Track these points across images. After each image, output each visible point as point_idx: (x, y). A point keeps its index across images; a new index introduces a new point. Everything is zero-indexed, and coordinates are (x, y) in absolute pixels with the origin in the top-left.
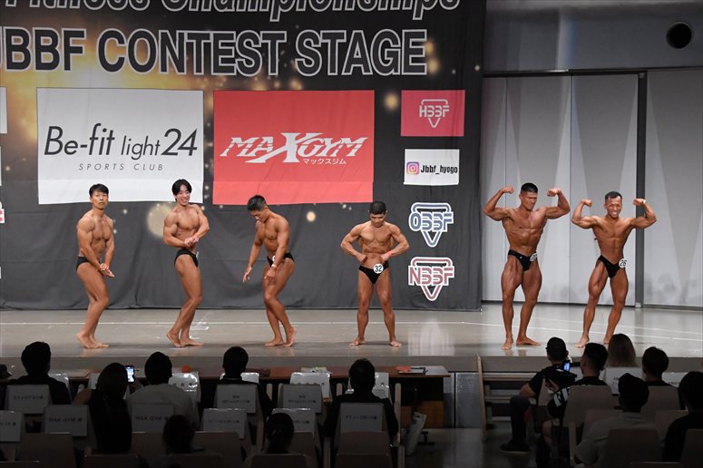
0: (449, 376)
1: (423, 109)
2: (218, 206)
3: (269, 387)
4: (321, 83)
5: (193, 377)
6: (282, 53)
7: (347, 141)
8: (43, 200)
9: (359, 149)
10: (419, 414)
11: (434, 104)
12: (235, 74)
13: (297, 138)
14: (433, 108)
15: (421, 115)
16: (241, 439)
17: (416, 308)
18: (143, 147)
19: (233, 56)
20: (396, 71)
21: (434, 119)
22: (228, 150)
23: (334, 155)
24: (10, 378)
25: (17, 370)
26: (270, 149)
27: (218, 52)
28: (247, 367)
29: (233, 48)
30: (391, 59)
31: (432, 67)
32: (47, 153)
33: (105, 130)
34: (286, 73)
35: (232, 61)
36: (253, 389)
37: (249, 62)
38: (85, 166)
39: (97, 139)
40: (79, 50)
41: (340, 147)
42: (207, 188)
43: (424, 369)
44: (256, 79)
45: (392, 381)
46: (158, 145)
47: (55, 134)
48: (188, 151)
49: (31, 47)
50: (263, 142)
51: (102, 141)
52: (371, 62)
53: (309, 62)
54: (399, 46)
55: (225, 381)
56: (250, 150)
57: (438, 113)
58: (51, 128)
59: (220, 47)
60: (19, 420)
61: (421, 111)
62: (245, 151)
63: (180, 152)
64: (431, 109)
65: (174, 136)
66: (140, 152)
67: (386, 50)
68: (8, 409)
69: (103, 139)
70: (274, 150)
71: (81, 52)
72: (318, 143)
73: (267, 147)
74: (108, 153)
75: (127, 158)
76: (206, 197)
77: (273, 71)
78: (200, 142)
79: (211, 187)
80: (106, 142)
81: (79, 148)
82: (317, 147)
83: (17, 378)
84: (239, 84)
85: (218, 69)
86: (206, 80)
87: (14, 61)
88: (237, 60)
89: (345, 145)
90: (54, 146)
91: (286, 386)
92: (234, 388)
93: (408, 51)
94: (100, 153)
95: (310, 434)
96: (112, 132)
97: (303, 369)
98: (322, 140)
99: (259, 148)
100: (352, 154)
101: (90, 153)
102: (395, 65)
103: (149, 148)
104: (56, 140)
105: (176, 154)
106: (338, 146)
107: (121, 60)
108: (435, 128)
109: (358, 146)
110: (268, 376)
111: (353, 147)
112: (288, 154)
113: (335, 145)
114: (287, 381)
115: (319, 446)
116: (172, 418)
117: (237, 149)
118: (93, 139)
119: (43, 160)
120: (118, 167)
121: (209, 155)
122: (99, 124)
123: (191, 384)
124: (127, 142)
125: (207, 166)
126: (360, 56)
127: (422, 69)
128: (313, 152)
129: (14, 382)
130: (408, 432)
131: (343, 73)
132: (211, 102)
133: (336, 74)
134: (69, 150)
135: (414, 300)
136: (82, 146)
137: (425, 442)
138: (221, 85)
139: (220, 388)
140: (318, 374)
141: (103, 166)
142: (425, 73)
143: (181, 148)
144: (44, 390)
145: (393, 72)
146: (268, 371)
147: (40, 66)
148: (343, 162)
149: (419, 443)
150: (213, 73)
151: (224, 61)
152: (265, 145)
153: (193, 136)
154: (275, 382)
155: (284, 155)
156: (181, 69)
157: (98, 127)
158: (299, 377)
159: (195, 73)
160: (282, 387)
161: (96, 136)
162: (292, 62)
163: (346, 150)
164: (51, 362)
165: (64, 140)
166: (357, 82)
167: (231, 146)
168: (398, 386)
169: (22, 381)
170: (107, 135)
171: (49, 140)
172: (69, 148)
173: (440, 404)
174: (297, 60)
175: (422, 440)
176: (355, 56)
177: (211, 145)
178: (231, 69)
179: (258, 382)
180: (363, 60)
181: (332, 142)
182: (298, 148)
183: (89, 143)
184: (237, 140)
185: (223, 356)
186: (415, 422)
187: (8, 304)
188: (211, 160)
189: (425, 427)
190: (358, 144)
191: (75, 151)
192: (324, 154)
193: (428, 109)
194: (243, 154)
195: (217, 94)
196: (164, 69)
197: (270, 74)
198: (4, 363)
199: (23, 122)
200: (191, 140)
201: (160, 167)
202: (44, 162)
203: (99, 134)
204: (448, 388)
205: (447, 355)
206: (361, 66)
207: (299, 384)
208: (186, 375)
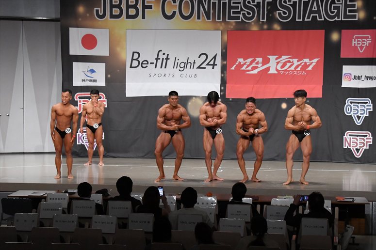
0: (369, 204)
1: (355, 41)
2: (229, 99)
3: (258, 207)
4: (291, 26)
5: (213, 199)
6: (269, 8)
7: (307, 60)
8: (129, 94)
9: (314, 66)
10: (350, 226)
11: (362, 38)
12: (240, 20)
13: (276, 59)
14: (361, 40)
15: (353, 45)
16: (242, 237)
17: (347, 161)
18: (186, 64)
19: (239, 10)
20: (339, 18)
21: (361, 47)
22: (235, 66)
23: (299, 69)
24: (110, 197)
25: (114, 192)
26: (260, 65)
27: (230, 7)
28: (246, 194)
29: (239, 5)
30: (336, 11)
31: (361, 15)
32: (131, 67)
33: (164, 54)
34: (271, 20)
35: (239, 13)
36: (249, 208)
37: (249, 13)
38: (152, 75)
39: (159, 59)
40: (150, 7)
41: (303, 64)
42: (222, 88)
43: (353, 199)
44: (253, 23)
45: (333, 206)
46: (194, 63)
47: (136, 56)
48: (212, 66)
49: (123, 6)
50: (256, 61)
51: (162, 60)
52: (323, 13)
53: (285, 13)
54: (341, 2)
55: (232, 202)
56: (248, 66)
57: (364, 44)
58: (134, 53)
59: (232, 5)
60: (115, 221)
61: (353, 42)
62: (245, 66)
63: (207, 67)
64: (359, 41)
65: (204, 57)
66: (184, 67)
67: (333, 5)
68: (108, 215)
69: (163, 59)
70: (262, 66)
71: (152, 8)
72: (289, 62)
73: (258, 64)
74: (165, 67)
75: (176, 71)
76: (222, 93)
77: (263, 18)
78: (218, 61)
79: (225, 87)
80: (165, 61)
81: (149, 65)
82: (289, 64)
83: (114, 197)
84: (242, 26)
85: (230, 18)
86: (223, 24)
87: (113, 14)
88: (242, 12)
89: (306, 63)
90: (135, 63)
91: (268, 206)
92: (237, 207)
93: (346, 6)
94: (161, 67)
95: (283, 235)
96: (168, 55)
97: (278, 196)
98: (291, 60)
99: (254, 65)
100: (310, 68)
101: (156, 67)
102: (338, 15)
103: (189, 64)
104: (136, 60)
105: (205, 68)
106: (301, 63)
107: (174, 13)
108: (362, 53)
109: (314, 64)
110: (258, 200)
111: (310, 64)
112: (271, 69)
113: (299, 63)
114: (269, 203)
115: (288, 243)
116: (201, 223)
117: (240, 65)
118: (157, 59)
119: (129, 71)
120: (171, 75)
121: (224, 69)
122: (161, 51)
123: (212, 204)
124: (177, 61)
125: (222, 75)
126: (316, 9)
127: (354, 16)
128: (286, 67)
129: (112, 199)
130: (342, 237)
131: (306, 20)
132: (226, 37)
133: (301, 20)
134: (144, 66)
135: (347, 157)
136: (151, 63)
137: (353, 243)
138: (232, 27)
139: (229, 206)
140: (288, 200)
141: (163, 75)
142: (357, 19)
143: (208, 64)
144: (128, 204)
145: (336, 19)
146: (258, 197)
147: (128, 17)
148: (304, 73)
149: (350, 244)
150: (227, 20)
151: (234, 13)
152: (257, 63)
153: (215, 57)
154: (262, 204)
155: (268, 69)
156: (208, 18)
157: (160, 52)
158: (276, 201)
159: (217, 20)
160: (266, 207)
161: (159, 58)
162: (275, 13)
163: (306, 66)
164: (133, 188)
165: (141, 60)
166: (314, 25)
167: (237, 63)
168: (337, 209)
169: (116, 199)
170: (165, 57)
171: (133, 59)
172: (144, 64)
173: (362, 220)
174: (277, 12)
175: (351, 242)
176: (313, 9)
177: (225, 63)
178: (238, 18)
179: (251, 203)
180: (318, 12)
181: (298, 61)
182: (277, 65)
183: (155, 61)
184: (241, 60)
185: (232, 187)
186: (347, 231)
187: (108, 154)
188: (225, 72)
189: (354, 233)
190: (313, 63)
191: (147, 66)
192: (293, 68)
193: (358, 41)
194: (244, 68)
195: (229, 33)
196: (199, 18)
197: (261, 20)
198: (107, 188)
199: (118, 49)
200: (213, 59)
201: (196, 76)
202: (129, 72)
203: (161, 56)
204: (368, 211)
205: (367, 190)
206: (317, 15)
207: (276, 205)
208: (209, 198)
